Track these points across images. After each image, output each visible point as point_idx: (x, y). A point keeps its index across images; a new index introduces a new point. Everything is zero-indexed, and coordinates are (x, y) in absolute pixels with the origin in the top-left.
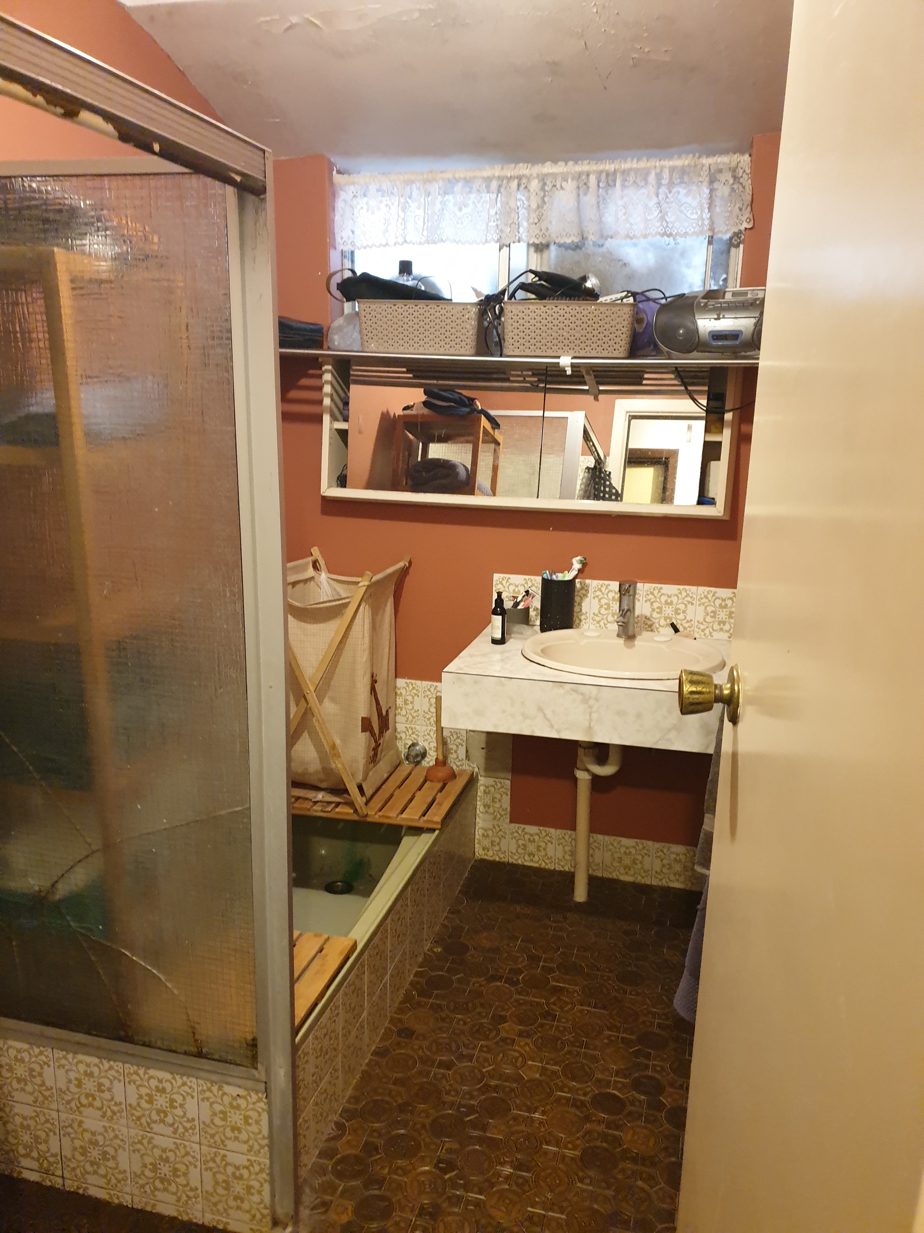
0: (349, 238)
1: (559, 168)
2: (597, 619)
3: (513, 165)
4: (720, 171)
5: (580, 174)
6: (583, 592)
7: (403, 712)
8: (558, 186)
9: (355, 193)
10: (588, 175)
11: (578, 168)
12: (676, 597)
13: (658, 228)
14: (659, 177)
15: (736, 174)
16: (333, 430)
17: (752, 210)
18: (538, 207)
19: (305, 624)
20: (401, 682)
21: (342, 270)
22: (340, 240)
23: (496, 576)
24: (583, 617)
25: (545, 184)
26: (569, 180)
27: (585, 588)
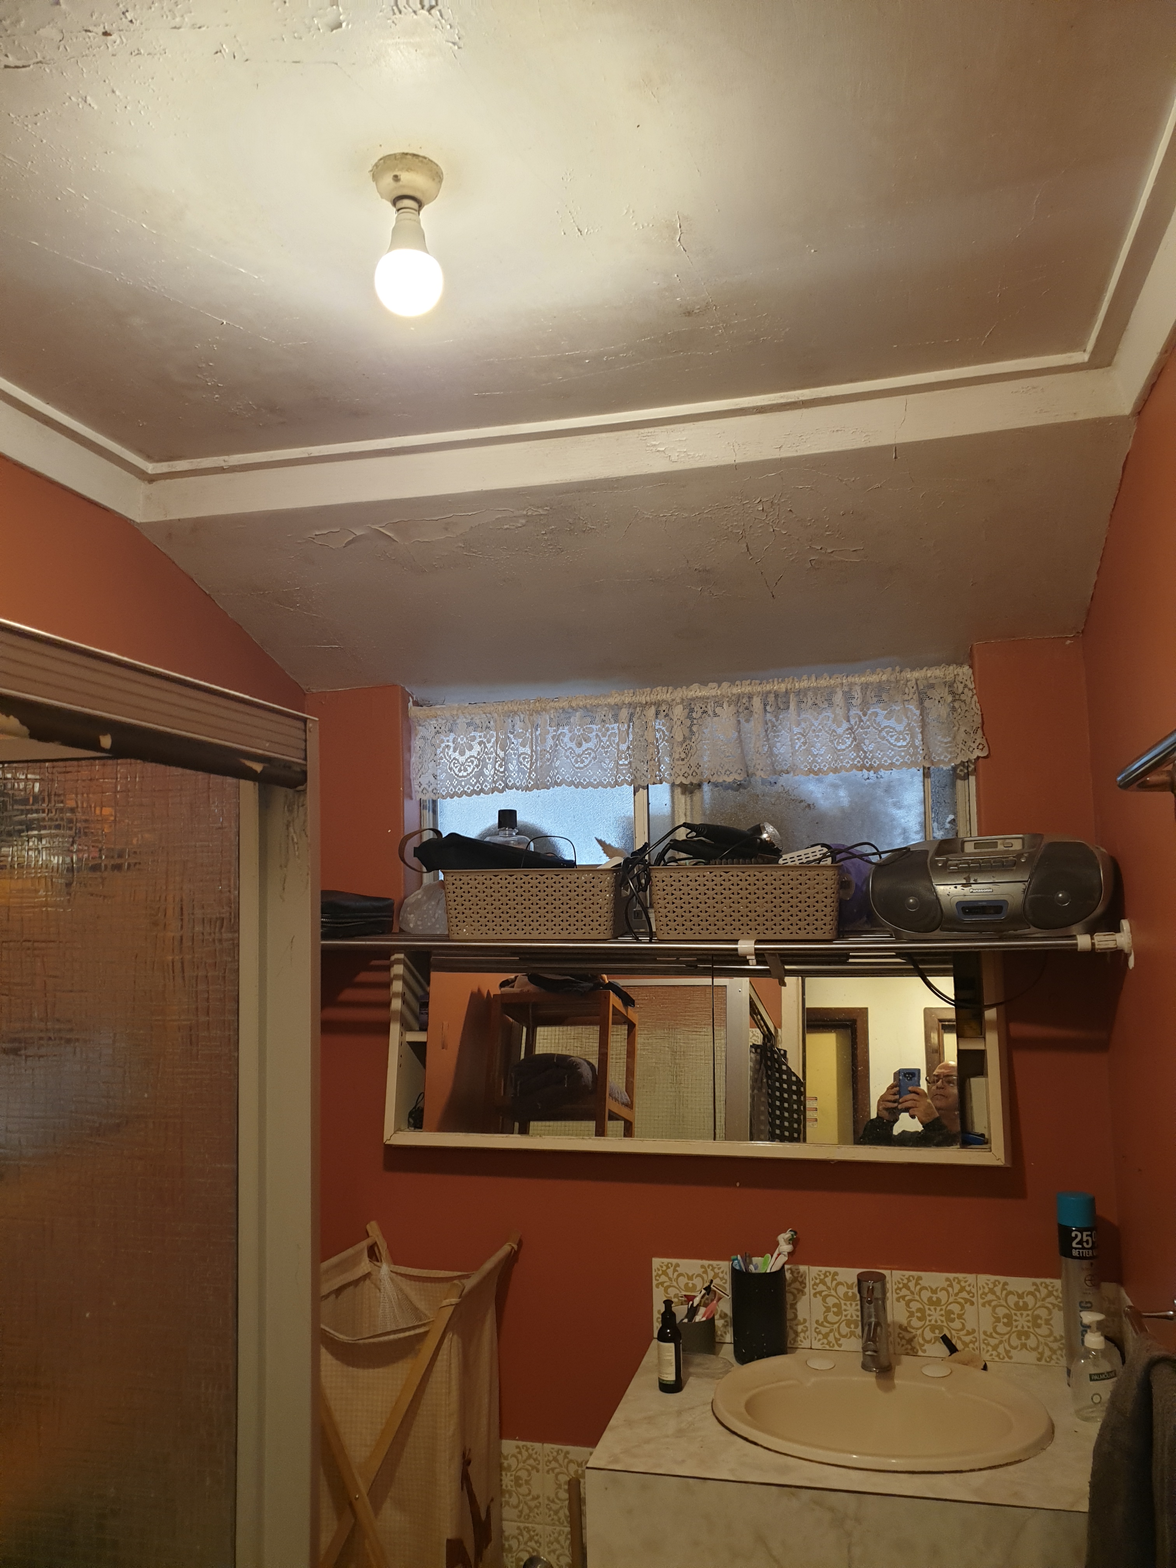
0: (430, 784)
1: (711, 691)
2: (824, 1330)
3: (648, 689)
4: (932, 686)
5: (739, 697)
6: (797, 1285)
7: (514, 1500)
8: (710, 712)
9: (438, 728)
10: (750, 697)
11: (736, 690)
12: (944, 1292)
13: (853, 760)
14: (848, 697)
15: (955, 690)
16: (404, 1044)
17: (984, 734)
18: (685, 738)
19: (355, 1369)
20: (509, 1446)
21: (421, 831)
22: (417, 787)
23: (657, 1262)
24: (800, 1328)
25: (692, 710)
26: (725, 705)
27: (799, 1279)
